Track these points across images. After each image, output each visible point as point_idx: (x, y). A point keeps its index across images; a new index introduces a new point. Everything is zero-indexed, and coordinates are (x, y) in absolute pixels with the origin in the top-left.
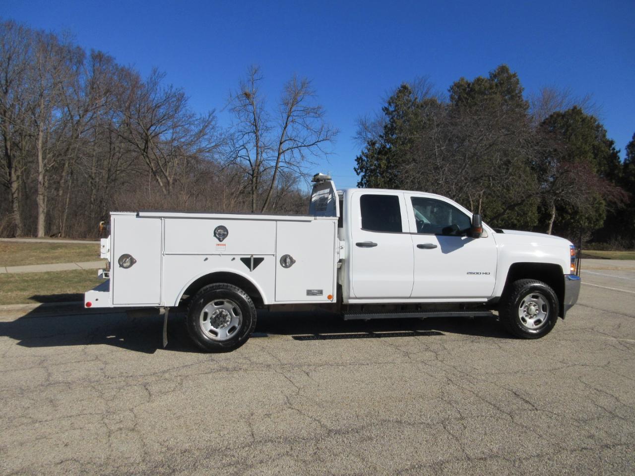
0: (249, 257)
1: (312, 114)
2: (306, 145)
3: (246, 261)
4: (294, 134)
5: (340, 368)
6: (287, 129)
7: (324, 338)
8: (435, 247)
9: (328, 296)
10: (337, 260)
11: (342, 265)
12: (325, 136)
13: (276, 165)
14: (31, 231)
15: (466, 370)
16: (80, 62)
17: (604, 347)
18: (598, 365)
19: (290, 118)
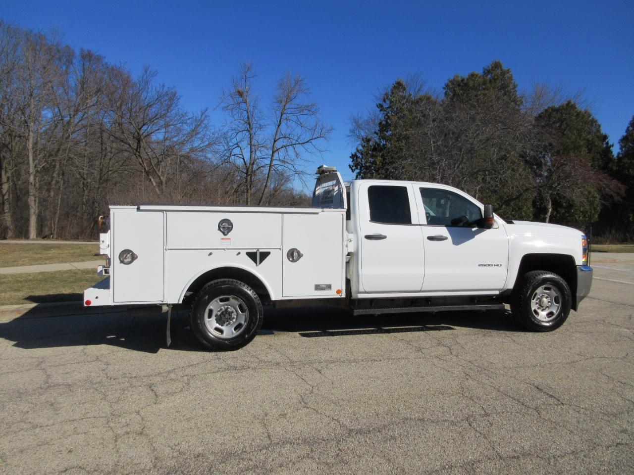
0: (255, 251)
1: (306, 112)
2: (301, 142)
3: (252, 256)
4: (289, 131)
5: (353, 364)
6: (280, 127)
7: (332, 334)
8: (446, 238)
9: (336, 291)
10: (346, 253)
11: (351, 259)
12: (320, 133)
13: (271, 163)
14: (23, 233)
15: (483, 364)
16: (70, 62)
17: (619, 339)
18: (617, 357)
19: (284, 116)
